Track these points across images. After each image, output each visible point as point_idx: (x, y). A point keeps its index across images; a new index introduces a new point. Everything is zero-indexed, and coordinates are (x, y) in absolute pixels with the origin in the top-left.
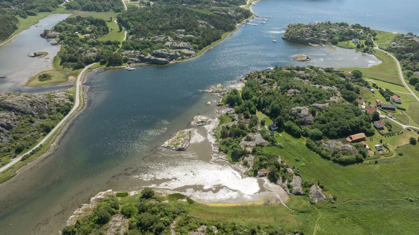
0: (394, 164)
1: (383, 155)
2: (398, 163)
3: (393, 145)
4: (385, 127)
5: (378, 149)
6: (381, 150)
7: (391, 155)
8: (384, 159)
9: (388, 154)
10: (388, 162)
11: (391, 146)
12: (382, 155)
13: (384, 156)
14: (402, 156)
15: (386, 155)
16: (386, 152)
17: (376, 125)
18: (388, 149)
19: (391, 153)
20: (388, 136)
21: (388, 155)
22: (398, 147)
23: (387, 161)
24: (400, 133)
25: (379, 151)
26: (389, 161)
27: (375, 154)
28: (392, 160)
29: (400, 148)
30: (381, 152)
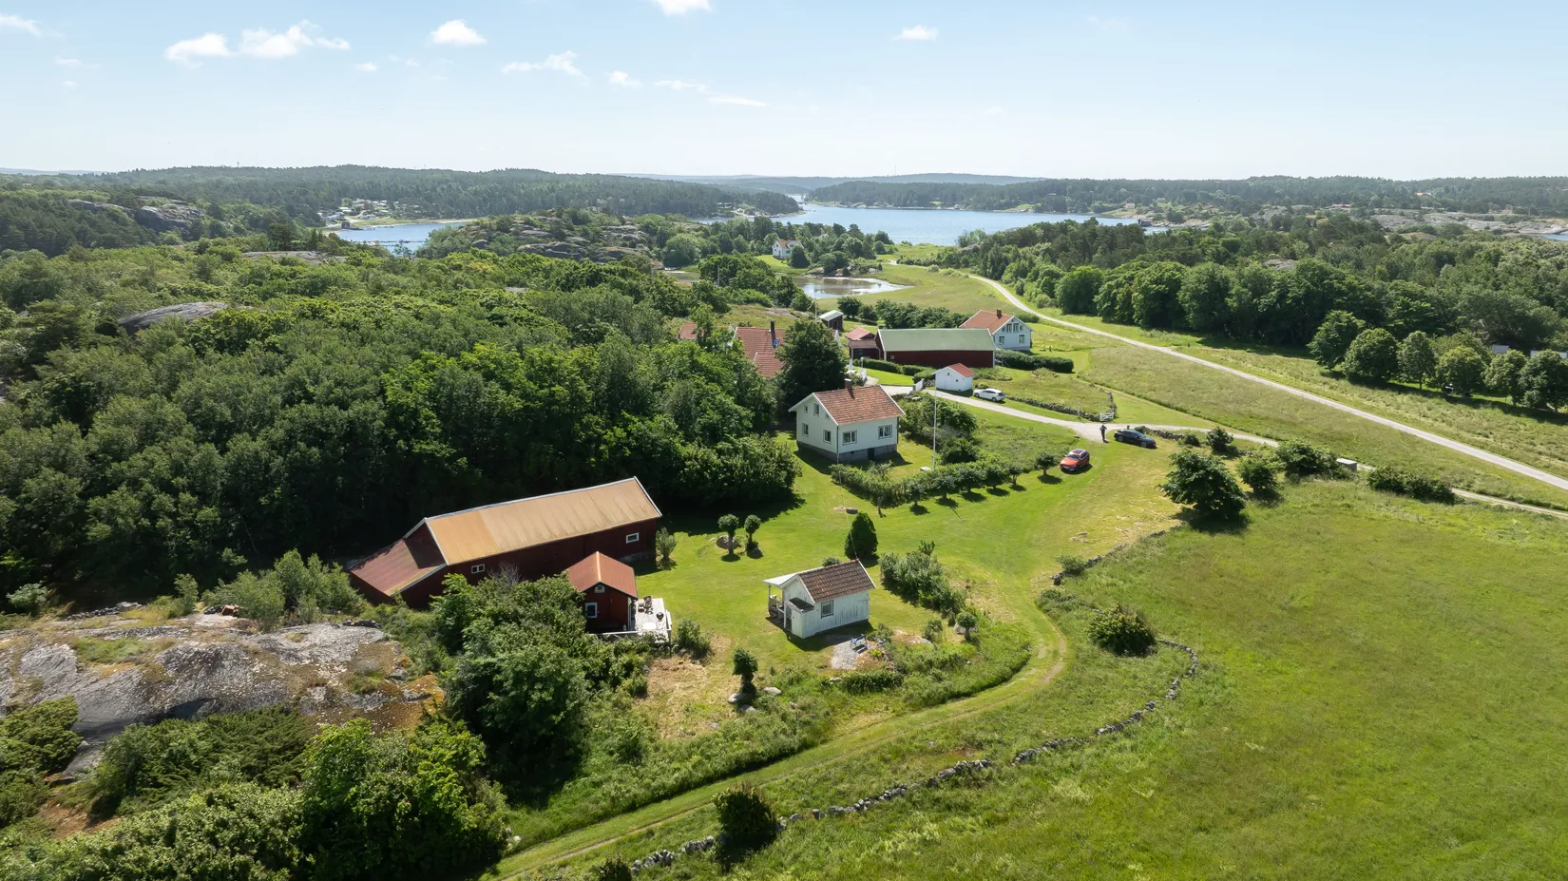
0: (1070, 788)
1: (880, 684)
2: (1125, 758)
3: (1015, 563)
4: (906, 448)
5: (799, 623)
6: (859, 628)
7: (991, 672)
8: (899, 754)
9: (953, 664)
10: (966, 777)
11: (979, 572)
12: (858, 686)
13: (897, 700)
14: (1153, 661)
15: (920, 684)
16: (919, 640)
17: (816, 440)
18: (946, 604)
19: (991, 644)
20: (952, 504)
21: (960, 683)
22: (1074, 570)
23: (941, 766)
24: (1065, 470)
25: (817, 642)
26: (978, 757)
27: (748, 696)
28: (1023, 743)
29: (1098, 578)
30: (843, 658)
